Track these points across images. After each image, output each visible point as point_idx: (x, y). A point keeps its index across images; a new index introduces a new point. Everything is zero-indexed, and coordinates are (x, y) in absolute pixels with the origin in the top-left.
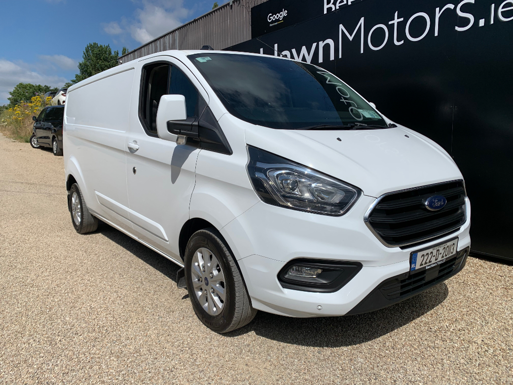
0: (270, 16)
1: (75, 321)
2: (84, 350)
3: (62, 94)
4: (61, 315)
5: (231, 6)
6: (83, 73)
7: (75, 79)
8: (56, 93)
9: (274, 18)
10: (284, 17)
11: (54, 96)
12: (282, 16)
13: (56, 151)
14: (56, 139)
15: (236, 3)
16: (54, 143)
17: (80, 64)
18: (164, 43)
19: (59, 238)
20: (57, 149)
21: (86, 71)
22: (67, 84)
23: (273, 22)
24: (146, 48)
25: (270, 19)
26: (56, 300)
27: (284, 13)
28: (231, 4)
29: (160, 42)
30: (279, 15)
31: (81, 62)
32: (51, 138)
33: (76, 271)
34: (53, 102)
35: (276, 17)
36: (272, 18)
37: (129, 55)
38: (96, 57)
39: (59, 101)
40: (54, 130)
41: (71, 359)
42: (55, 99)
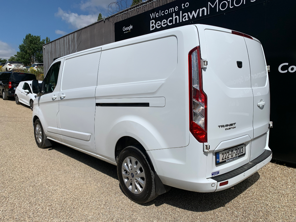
0: (124, 28)
1: (14, 175)
2: (18, 185)
3: (9, 65)
4: (8, 174)
5: (105, 21)
6: (21, 51)
7: (17, 54)
8: (5, 63)
9: (126, 29)
10: (131, 29)
11: (4, 66)
12: (130, 29)
13: (5, 97)
14: (5, 90)
15: (107, 20)
16: (3, 93)
17: (20, 46)
18: (69, 39)
19: (6, 143)
20: (5, 96)
21: (24, 50)
22: (11, 57)
23: (125, 31)
24: (58, 40)
25: (124, 30)
26: (5, 168)
27: (131, 27)
28: (104, 20)
29: (66, 38)
30: (129, 28)
31: (21, 45)
32: (2, 90)
33: (15, 157)
34: (3, 69)
35: (127, 29)
36: (125, 29)
37: (49, 44)
38: (30, 42)
39: (6, 68)
40: (4, 85)
41: (12, 188)
42: (4, 68)
